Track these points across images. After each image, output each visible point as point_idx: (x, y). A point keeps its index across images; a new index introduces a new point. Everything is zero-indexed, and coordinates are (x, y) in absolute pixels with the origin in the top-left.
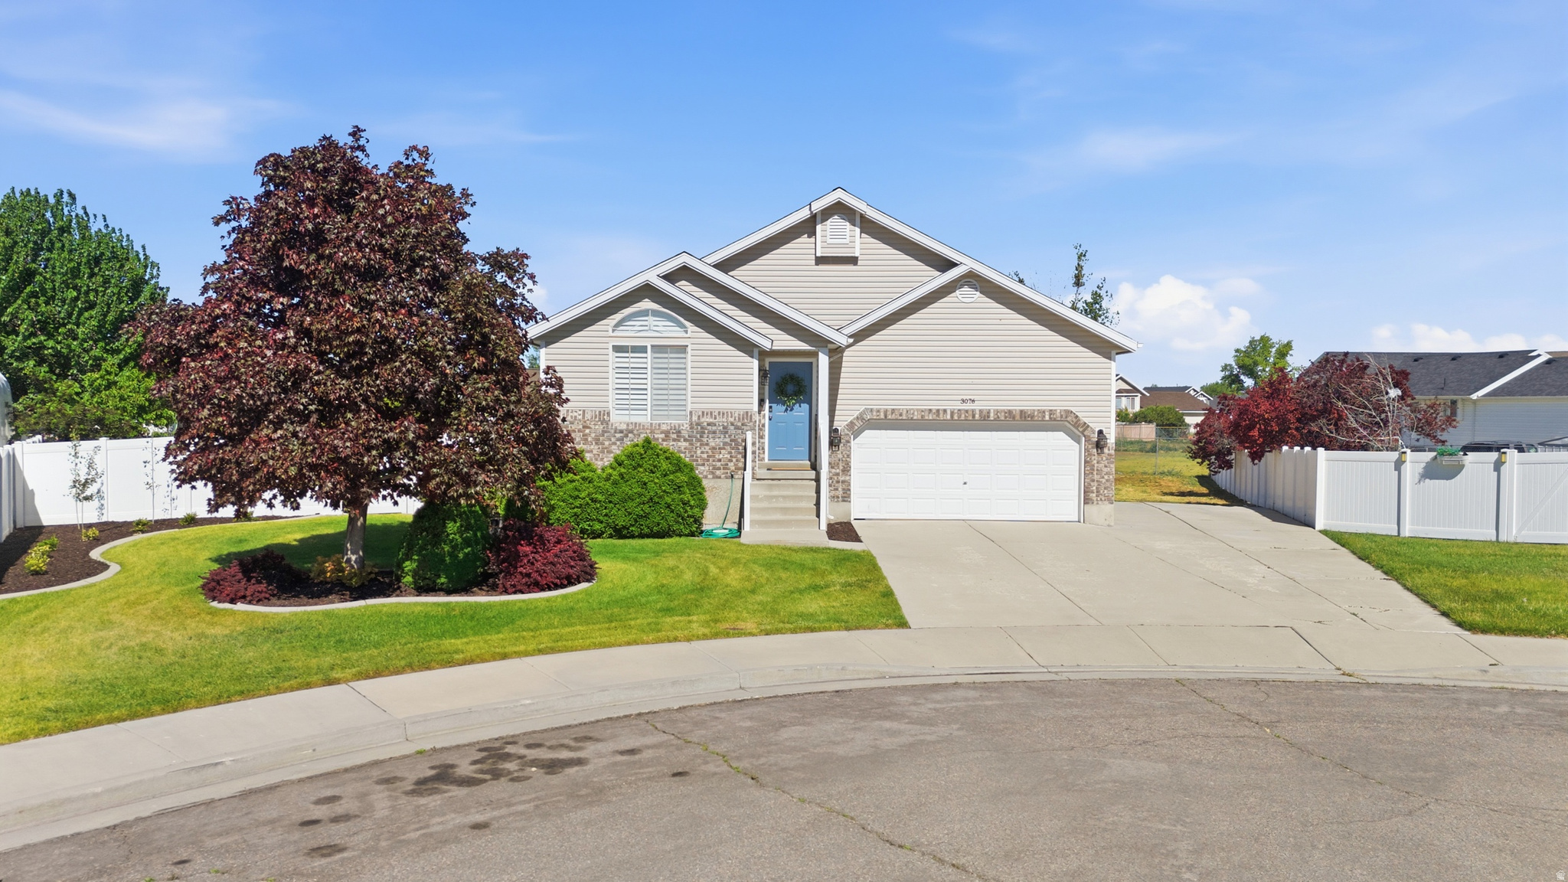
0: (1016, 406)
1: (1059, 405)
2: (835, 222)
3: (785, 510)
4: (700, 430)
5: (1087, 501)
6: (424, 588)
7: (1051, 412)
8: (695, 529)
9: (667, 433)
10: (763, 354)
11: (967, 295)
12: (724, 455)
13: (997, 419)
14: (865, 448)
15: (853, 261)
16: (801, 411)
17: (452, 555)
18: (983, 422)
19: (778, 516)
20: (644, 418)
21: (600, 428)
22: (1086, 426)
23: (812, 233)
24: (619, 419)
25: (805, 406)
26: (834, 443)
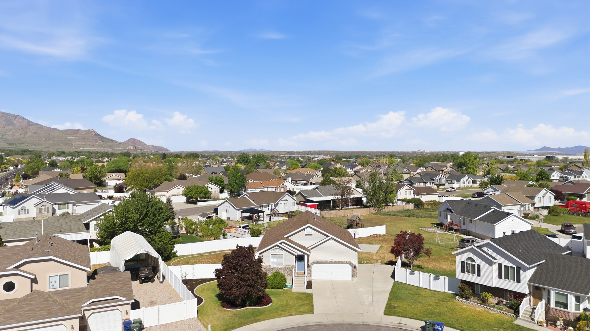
0: (340, 260)
1: (348, 260)
2: (308, 229)
3: (299, 283)
4: (285, 268)
5: (353, 277)
6: (250, 305)
7: (346, 261)
8: (285, 286)
9: (280, 269)
10: (296, 256)
11: (331, 241)
12: (289, 272)
13: (337, 262)
14: (314, 267)
15: (312, 235)
16: (303, 263)
17: (254, 301)
18: (335, 263)
19: (298, 285)
20: (276, 266)
21: (269, 268)
22: (352, 264)
23: (304, 230)
24: (272, 266)
25: (303, 262)
26: (308, 266)
